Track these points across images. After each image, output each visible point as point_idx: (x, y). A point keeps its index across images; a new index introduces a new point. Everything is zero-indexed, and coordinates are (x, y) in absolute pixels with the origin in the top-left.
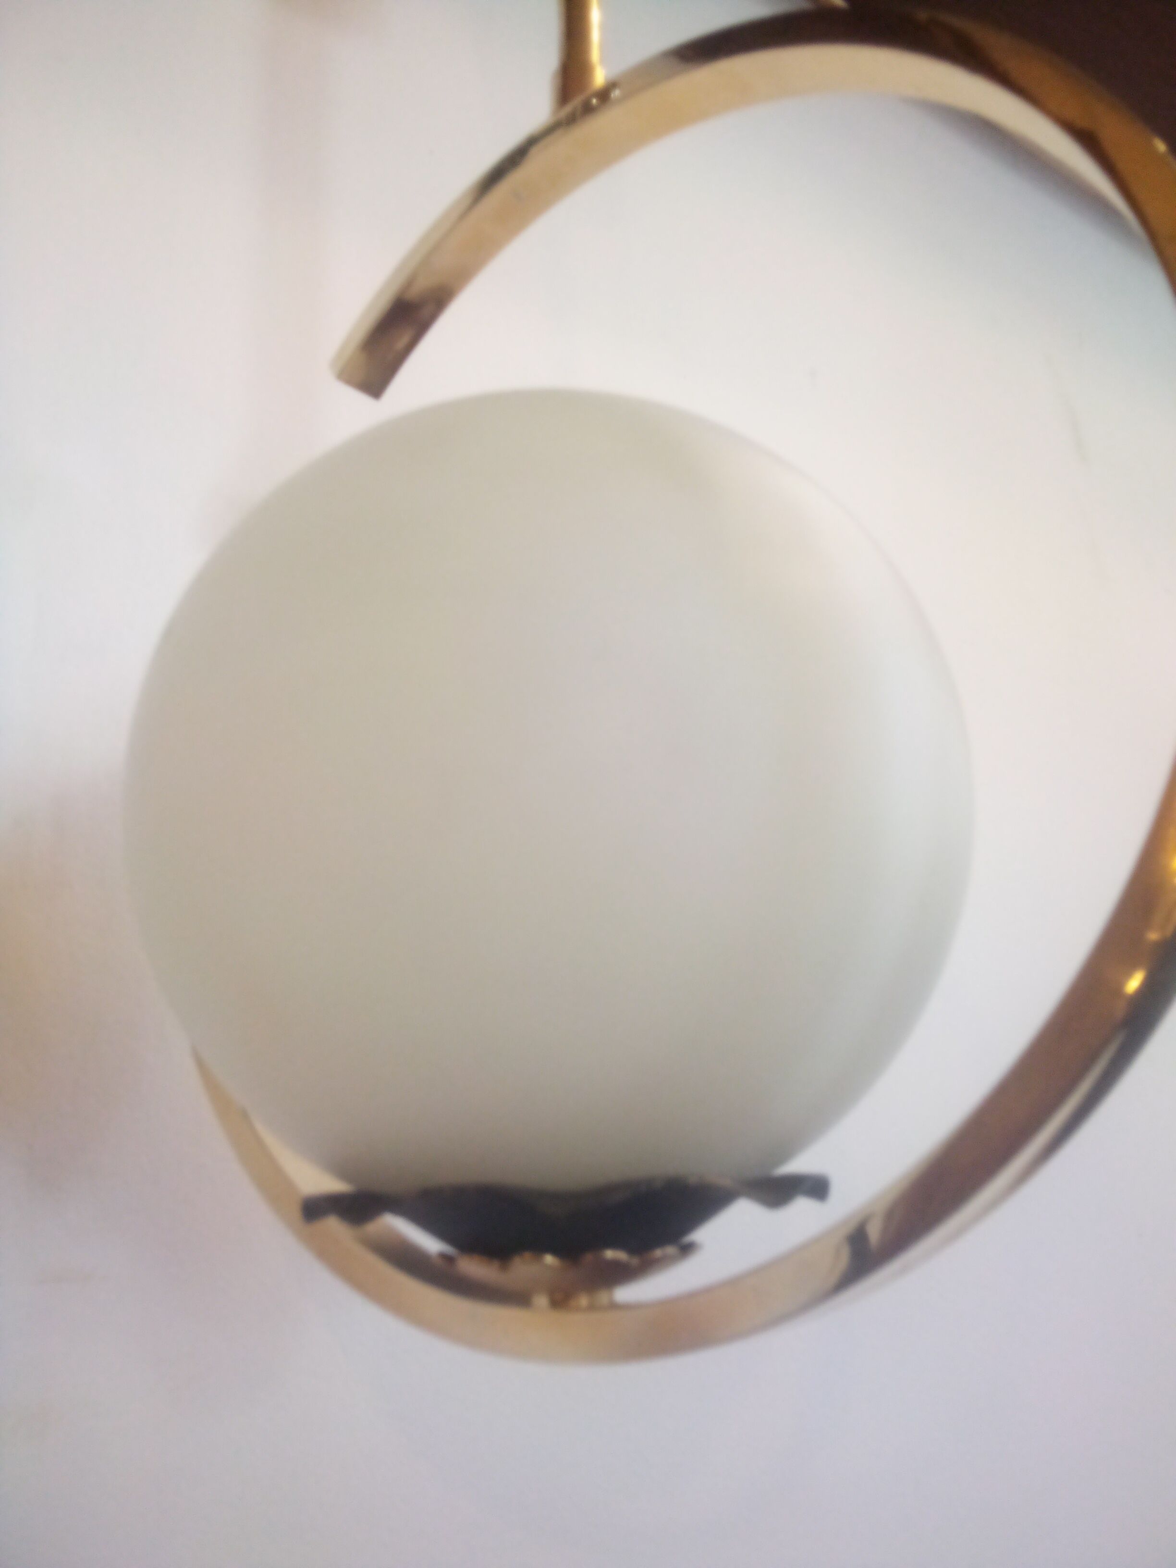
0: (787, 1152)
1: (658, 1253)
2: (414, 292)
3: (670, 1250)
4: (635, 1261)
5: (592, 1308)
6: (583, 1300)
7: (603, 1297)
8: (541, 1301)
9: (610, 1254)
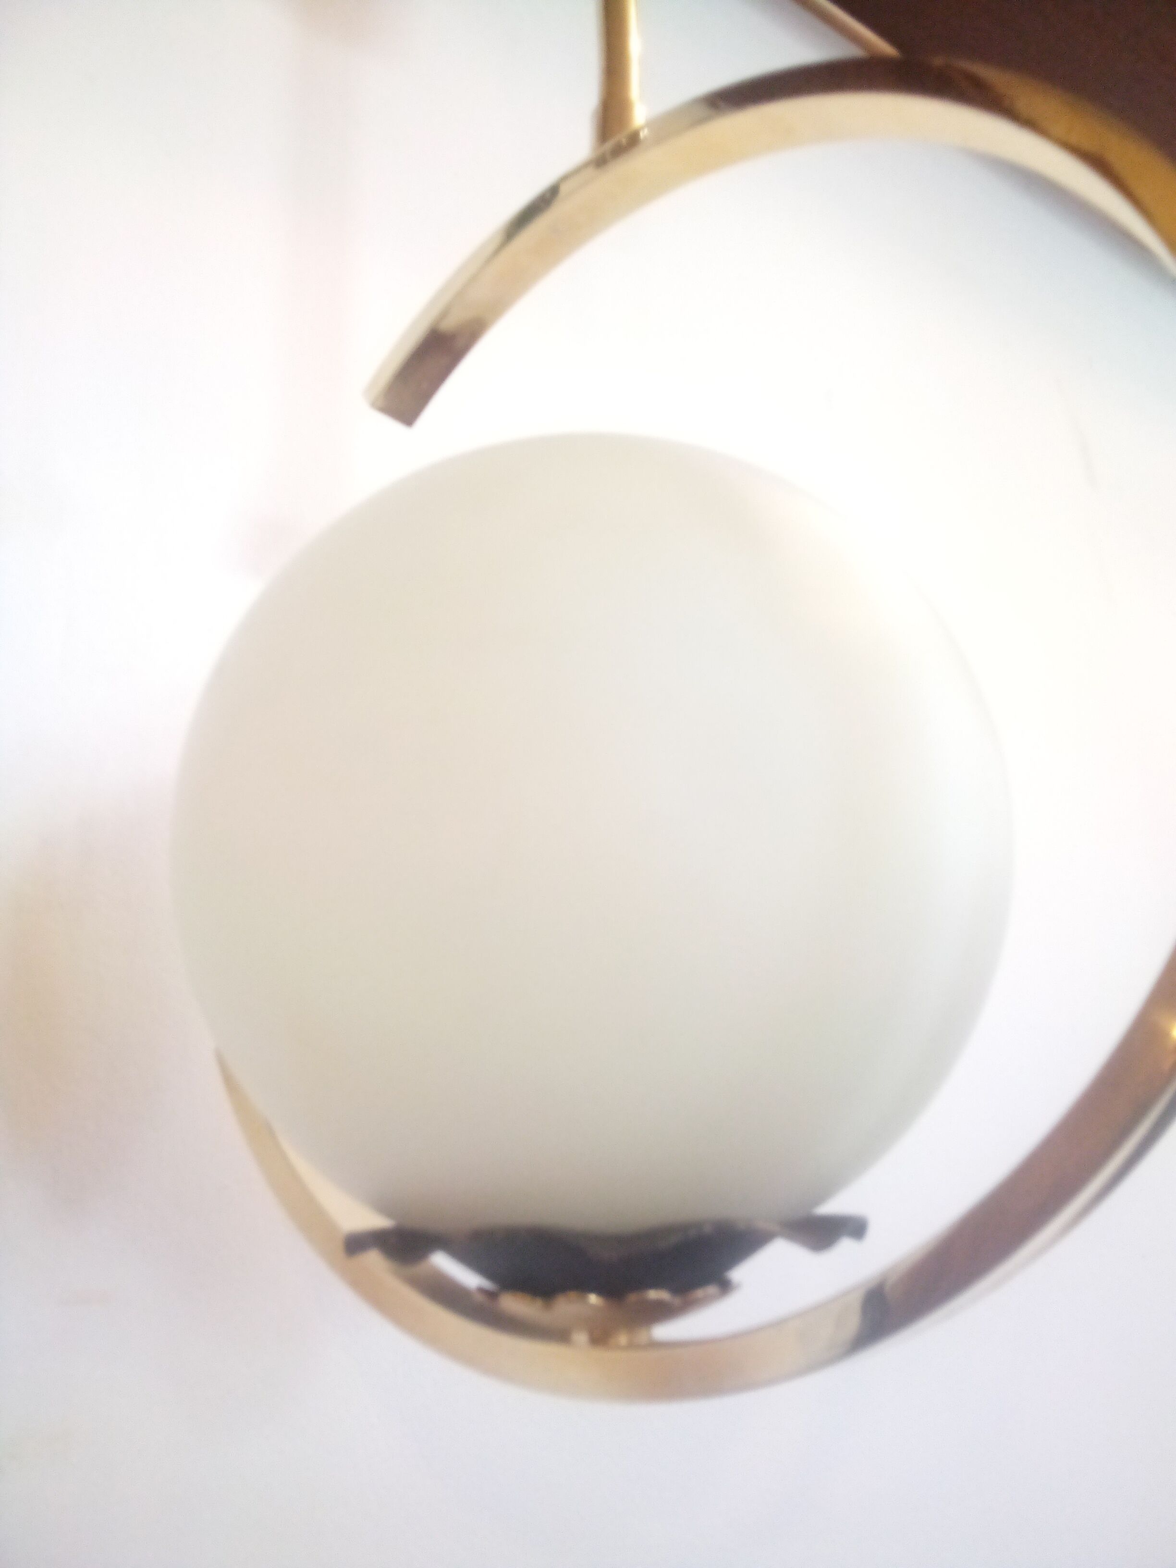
0: (826, 1193)
1: (700, 1293)
2: (449, 324)
3: (712, 1289)
4: (677, 1301)
5: (632, 1346)
6: (623, 1339)
7: (642, 1336)
8: (581, 1338)
9: (653, 1294)
